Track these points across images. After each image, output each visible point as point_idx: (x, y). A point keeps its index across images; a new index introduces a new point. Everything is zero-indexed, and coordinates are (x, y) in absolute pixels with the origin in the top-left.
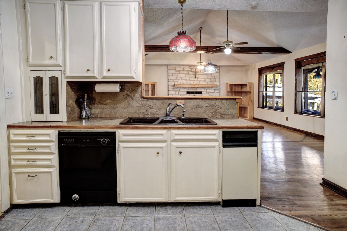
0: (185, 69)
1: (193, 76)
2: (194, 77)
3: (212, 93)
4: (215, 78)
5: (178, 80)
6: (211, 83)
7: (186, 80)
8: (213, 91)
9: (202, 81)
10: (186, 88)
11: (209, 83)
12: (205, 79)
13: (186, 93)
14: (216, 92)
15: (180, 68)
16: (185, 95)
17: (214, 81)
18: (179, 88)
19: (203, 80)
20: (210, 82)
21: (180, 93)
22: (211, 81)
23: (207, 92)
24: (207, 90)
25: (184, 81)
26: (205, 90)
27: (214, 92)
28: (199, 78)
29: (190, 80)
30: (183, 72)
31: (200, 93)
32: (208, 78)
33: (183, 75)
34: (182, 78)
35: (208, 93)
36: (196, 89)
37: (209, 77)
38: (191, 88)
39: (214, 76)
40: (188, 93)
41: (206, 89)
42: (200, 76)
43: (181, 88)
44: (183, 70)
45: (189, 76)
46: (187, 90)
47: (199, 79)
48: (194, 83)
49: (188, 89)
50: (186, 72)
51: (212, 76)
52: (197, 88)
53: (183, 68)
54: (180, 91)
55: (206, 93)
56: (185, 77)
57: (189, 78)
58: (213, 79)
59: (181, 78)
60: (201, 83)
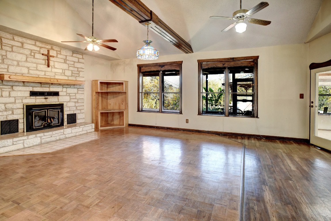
0: (26, 46)
1: (43, 62)
2: (45, 64)
3: (74, 95)
4: (79, 71)
5: (8, 65)
6: (74, 78)
7: (28, 68)
8: (75, 90)
9: (60, 74)
10: (28, 84)
11: (70, 78)
12: (65, 70)
13: (28, 94)
14: (79, 92)
15: (14, 39)
16: (26, 98)
17: (78, 75)
18: (11, 84)
19: (61, 71)
20: (72, 76)
21: (13, 94)
22: (73, 74)
23: (67, 93)
24: (68, 89)
25: (25, 71)
26: (65, 89)
27: (78, 93)
28: (55, 68)
29: (37, 70)
30: (22, 51)
31: (56, 94)
32: (69, 70)
33: (20, 57)
34: (18, 62)
35: (68, 95)
36: (49, 87)
37: (71, 68)
38: (39, 85)
39: (78, 68)
40: (33, 94)
41: (65, 87)
42: (56, 64)
43: (16, 84)
44: (22, 47)
45: (34, 60)
46: (31, 89)
47: (54, 70)
48: (45, 75)
49: (33, 87)
50: (28, 52)
51: (74, 67)
52: (51, 86)
53: (22, 44)
54: (14, 90)
55: (65, 94)
56: (26, 61)
57: (35, 65)
58: (76, 72)
59: (15, 63)
60: (57, 77)
